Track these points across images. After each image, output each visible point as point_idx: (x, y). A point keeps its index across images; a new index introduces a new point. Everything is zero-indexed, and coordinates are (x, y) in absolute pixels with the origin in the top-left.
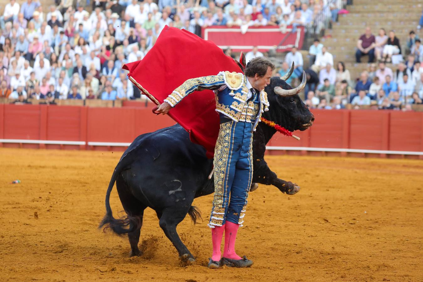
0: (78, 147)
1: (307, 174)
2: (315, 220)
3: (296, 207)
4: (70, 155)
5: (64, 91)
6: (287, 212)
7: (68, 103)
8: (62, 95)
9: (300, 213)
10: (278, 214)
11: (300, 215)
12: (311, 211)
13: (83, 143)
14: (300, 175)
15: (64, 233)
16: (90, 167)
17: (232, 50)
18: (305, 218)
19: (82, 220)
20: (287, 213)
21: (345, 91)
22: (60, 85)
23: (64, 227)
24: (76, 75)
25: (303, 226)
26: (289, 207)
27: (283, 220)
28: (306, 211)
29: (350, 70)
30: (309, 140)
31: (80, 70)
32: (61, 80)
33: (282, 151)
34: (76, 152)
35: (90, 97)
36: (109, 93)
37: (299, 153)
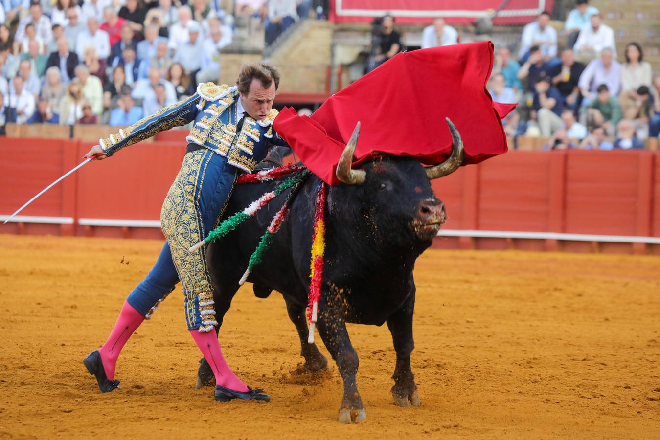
0: (57, 229)
1: (556, 290)
2: (570, 390)
3: (528, 363)
4: (38, 247)
5: (27, 105)
6: (510, 373)
7: (34, 131)
8: (21, 114)
9: (539, 375)
10: (491, 377)
11: (539, 379)
12: (563, 371)
13: (69, 221)
14: (541, 292)
15: (18, 416)
16: (82, 272)
17: (394, 19)
18: (549, 386)
19: (59, 386)
20: (510, 375)
21: (643, 110)
22: (18, 93)
23: (20, 403)
24: (53, 71)
25: (544, 404)
26: (515, 363)
27: (499, 389)
28: (551, 371)
29: (653, 65)
30: (564, 217)
31: (63, 62)
32: (19, 80)
34: (51, 240)
35: (88, 120)
36: (127, 111)
37: (541, 244)
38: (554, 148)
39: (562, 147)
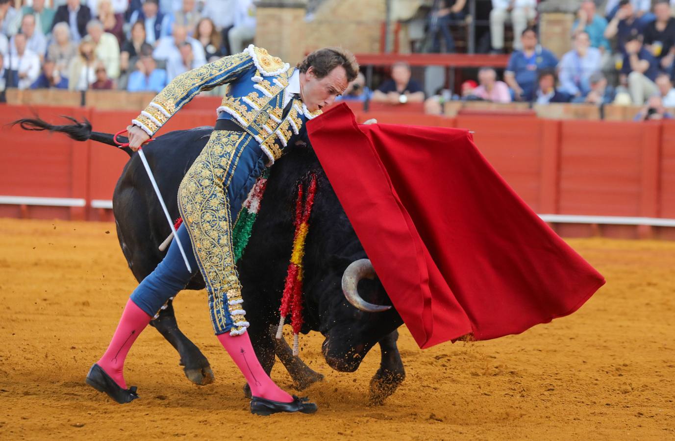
0: (65, 213)
1: (649, 284)
2: (667, 401)
3: (617, 370)
4: (44, 234)
5: (30, 68)
6: (596, 382)
7: (40, 98)
8: (24, 77)
9: (630, 384)
10: (573, 387)
11: (629, 388)
12: (657, 379)
13: (80, 203)
14: (632, 287)
15: (20, 431)
16: (96, 262)
18: (642, 397)
19: (68, 397)
20: (596, 384)
22: (20, 53)
23: (23, 416)
24: (61, 27)
25: (636, 418)
26: (601, 370)
27: (583, 400)
28: (644, 380)
30: (659, 200)
31: (73, 17)
32: (21, 38)
33: (588, 225)
34: (62, 226)
35: (102, 84)
36: (147, 75)
37: (633, 231)
38: (647, 118)
39: (656, 117)
